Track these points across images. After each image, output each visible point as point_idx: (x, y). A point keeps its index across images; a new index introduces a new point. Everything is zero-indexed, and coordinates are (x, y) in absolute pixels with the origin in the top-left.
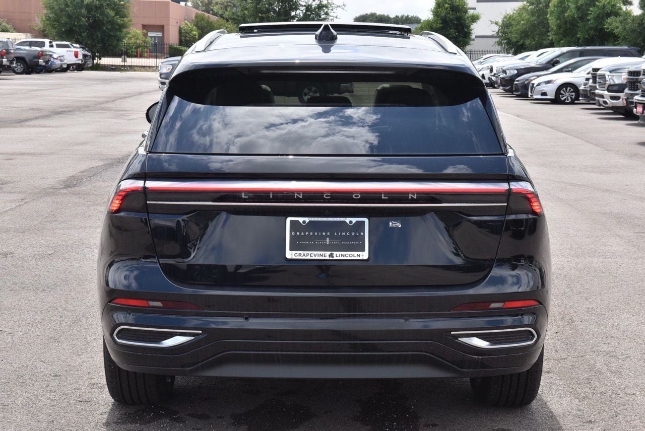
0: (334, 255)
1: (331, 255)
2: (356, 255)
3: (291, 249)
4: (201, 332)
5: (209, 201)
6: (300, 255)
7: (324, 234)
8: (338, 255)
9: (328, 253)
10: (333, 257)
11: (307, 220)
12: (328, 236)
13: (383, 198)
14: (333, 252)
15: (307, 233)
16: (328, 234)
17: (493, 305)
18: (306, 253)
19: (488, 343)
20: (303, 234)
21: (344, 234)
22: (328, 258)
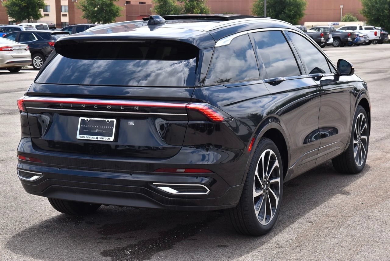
0: (98, 138)
1: (97, 138)
2: (108, 139)
3: (79, 134)
4: (42, 174)
5: (46, 108)
6: (83, 137)
7: (96, 127)
8: (100, 138)
9: (96, 137)
10: (97, 139)
11: (89, 119)
12: (97, 128)
13: (121, 108)
14: (98, 137)
15: (88, 126)
16: (98, 127)
17: (178, 170)
18: (86, 136)
19: (177, 191)
20: (86, 126)
21: (104, 127)
22: (95, 139)
